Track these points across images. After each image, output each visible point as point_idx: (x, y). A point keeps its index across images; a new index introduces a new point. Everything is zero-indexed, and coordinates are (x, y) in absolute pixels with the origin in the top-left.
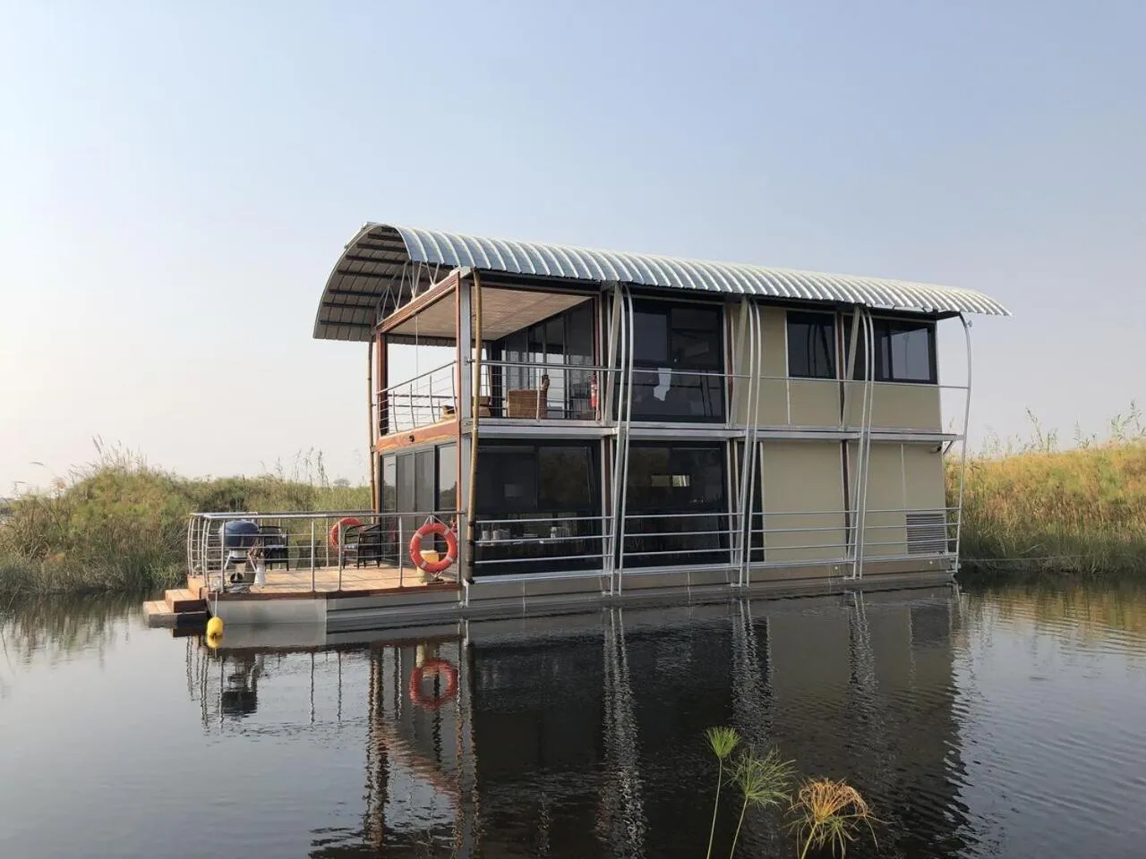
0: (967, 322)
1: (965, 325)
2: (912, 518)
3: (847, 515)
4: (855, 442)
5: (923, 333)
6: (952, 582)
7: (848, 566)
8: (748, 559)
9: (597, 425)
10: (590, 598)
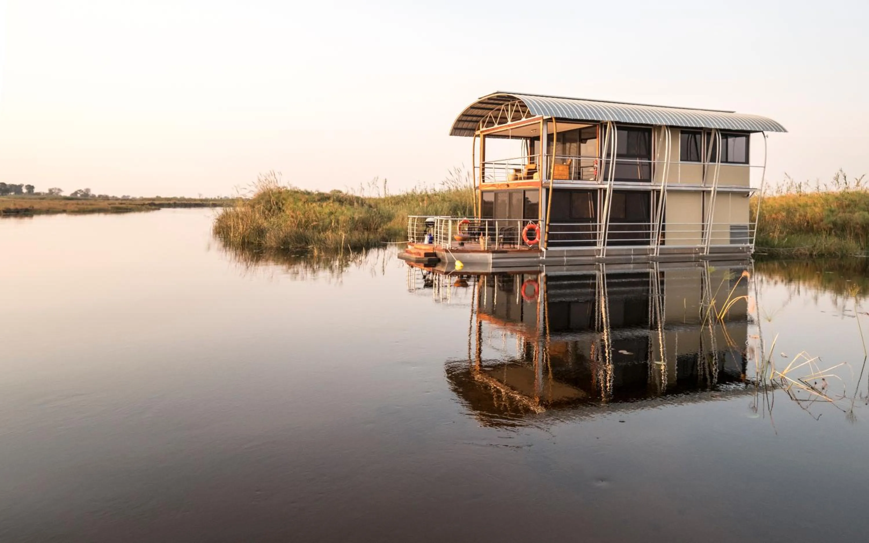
0: (766, 135)
1: (765, 137)
2: (732, 227)
3: (703, 226)
4: (710, 192)
5: (744, 139)
6: (750, 258)
7: (703, 249)
8: (659, 244)
9: (596, 183)
10: (591, 258)
